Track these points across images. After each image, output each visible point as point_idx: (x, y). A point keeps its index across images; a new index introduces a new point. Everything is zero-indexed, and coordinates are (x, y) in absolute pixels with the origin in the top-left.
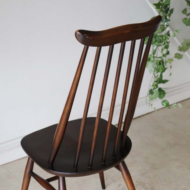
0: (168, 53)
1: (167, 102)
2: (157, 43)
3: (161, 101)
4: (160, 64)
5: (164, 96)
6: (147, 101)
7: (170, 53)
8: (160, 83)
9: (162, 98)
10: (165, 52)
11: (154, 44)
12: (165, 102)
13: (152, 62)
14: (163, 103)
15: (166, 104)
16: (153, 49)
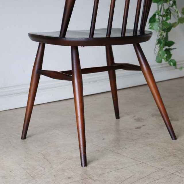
1: (174, 62)
7: (177, 3)
11: (159, 3)
12: (172, 62)
14: (170, 63)
16: (158, 8)
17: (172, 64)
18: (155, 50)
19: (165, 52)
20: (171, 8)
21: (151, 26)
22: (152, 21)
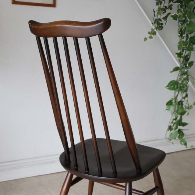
0: (187, 96)
2: (178, 89)
3: (180, 140)
4: (179, 104)
5: (183, 137)
6: (166, 137)
7: (189, 96)
8: (180, 125)
9: (181, 138)
10: (184, 95)
11: (176, 90)
12: (183, 142)
13: (174, 106)
14: (181, 142)
15: (184, 143)
16: (175, 94)
17: (183, 143)
18: (166, 134)
19: (178, 132)
20: (183, 100)
21: (168, 108)
22: (170, 103)
